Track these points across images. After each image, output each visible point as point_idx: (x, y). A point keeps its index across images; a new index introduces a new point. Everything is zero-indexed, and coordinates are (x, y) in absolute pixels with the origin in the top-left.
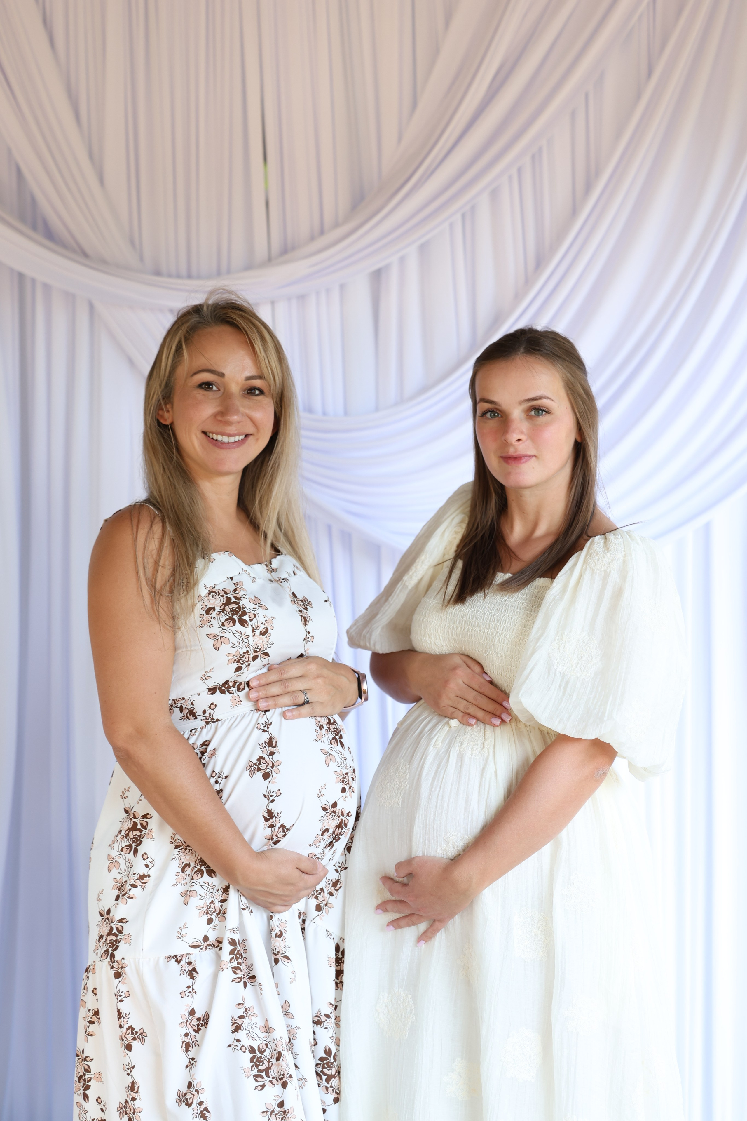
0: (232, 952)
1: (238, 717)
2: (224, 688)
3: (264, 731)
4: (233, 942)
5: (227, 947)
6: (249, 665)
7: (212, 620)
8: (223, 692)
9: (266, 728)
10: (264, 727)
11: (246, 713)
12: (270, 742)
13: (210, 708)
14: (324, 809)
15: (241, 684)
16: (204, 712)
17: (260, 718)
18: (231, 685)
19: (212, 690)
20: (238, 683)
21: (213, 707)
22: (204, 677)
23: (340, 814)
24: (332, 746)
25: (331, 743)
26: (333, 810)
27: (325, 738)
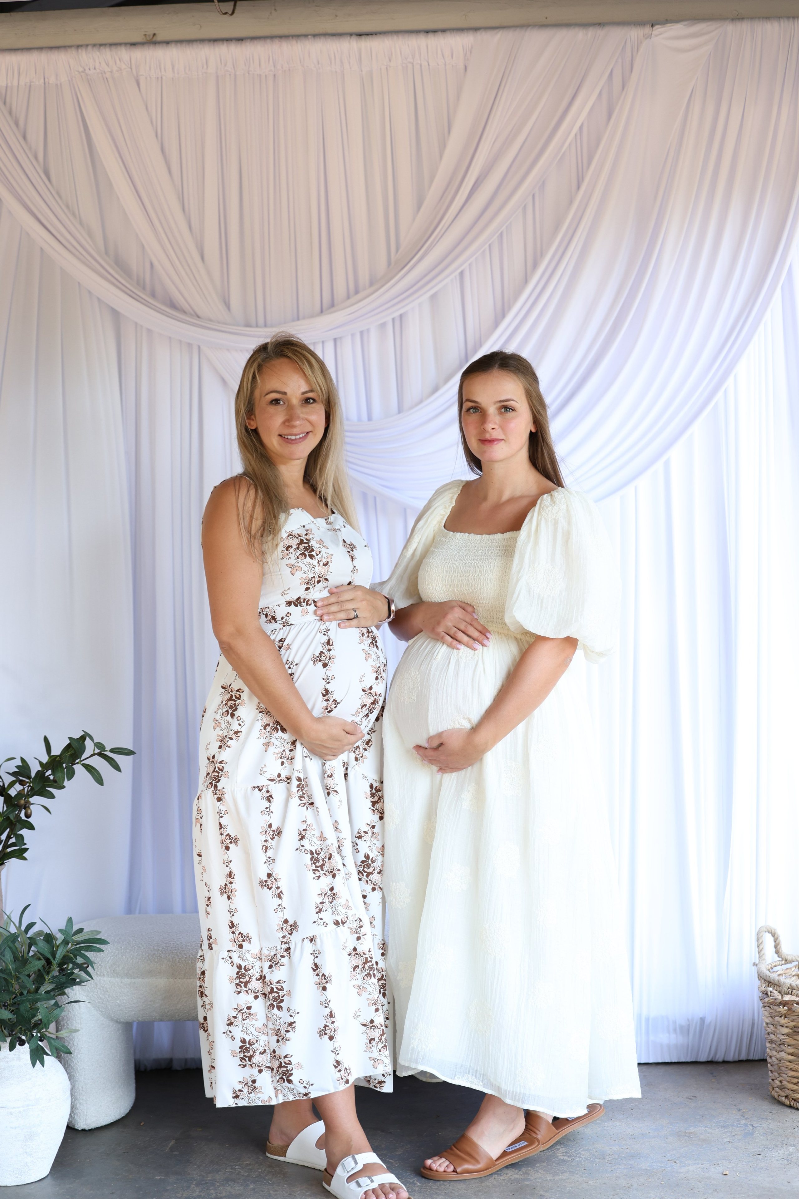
0: (298, 786)
1: (305, 623)
2: (297, 602)
3: (325, 635)
4: (299, 779)
5: (295, 783)
6: (315, 586)
7: (290, 555)
8: (296, 605)
9: (326, 633)
10: (325, 632)
11: (311, 622)
12: (328, 642)
13: (286, 615)
14: (364, 691)
15: (309, 600)
16: (282, 618)
17: (321, 625)
18: (302, 601)
19: (289, 603)
20: (306, 600)
21: (289, 615)
22: (283, 594)
23: (374, 694)
24: (370, 648)
25: (370, 646)
26: (369, 691)
27: (365, 642)
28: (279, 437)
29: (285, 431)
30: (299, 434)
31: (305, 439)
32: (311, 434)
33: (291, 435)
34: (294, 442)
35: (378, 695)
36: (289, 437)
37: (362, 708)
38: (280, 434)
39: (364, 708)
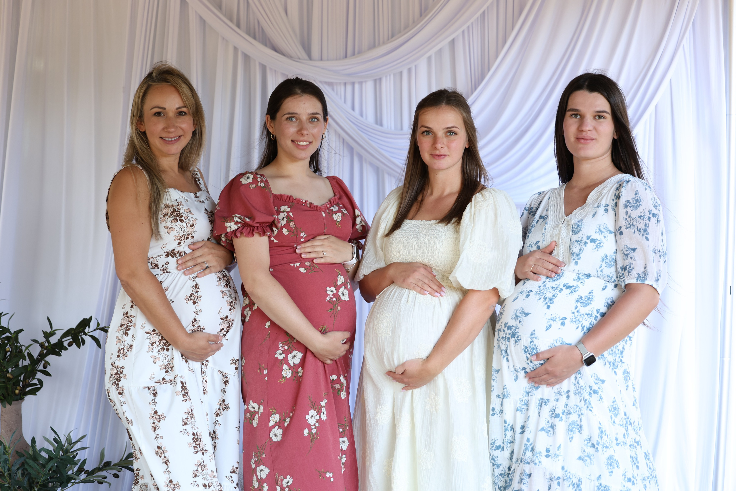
0: (182, 387)
2: (173, 254)
4: (182, 383)
6: (184, 241)
7: (166, 220)
8: (172, 256)
9: (194, 280)
12: (196, 286)
13: (166, 264)
14: (222, 319)
16: (163, 266)
18: (176, 253)
19: (167, 255)
20: (179, 252)
22: (163, 247)
23: (229, 321)
24: (225, 288)
25: (225, 287)
26: (226, 319)
27: (222, 284)
28: (160, 139)
29: (164, 135)
30: (174, 137)
31: (178, 141)
32: (182, 137)
33: (169, 138)
34: (170, 143)
35: (231, 321)
36: (167, 139)
37: (221, 331)
38: (161, 137)
39: (223, 331)
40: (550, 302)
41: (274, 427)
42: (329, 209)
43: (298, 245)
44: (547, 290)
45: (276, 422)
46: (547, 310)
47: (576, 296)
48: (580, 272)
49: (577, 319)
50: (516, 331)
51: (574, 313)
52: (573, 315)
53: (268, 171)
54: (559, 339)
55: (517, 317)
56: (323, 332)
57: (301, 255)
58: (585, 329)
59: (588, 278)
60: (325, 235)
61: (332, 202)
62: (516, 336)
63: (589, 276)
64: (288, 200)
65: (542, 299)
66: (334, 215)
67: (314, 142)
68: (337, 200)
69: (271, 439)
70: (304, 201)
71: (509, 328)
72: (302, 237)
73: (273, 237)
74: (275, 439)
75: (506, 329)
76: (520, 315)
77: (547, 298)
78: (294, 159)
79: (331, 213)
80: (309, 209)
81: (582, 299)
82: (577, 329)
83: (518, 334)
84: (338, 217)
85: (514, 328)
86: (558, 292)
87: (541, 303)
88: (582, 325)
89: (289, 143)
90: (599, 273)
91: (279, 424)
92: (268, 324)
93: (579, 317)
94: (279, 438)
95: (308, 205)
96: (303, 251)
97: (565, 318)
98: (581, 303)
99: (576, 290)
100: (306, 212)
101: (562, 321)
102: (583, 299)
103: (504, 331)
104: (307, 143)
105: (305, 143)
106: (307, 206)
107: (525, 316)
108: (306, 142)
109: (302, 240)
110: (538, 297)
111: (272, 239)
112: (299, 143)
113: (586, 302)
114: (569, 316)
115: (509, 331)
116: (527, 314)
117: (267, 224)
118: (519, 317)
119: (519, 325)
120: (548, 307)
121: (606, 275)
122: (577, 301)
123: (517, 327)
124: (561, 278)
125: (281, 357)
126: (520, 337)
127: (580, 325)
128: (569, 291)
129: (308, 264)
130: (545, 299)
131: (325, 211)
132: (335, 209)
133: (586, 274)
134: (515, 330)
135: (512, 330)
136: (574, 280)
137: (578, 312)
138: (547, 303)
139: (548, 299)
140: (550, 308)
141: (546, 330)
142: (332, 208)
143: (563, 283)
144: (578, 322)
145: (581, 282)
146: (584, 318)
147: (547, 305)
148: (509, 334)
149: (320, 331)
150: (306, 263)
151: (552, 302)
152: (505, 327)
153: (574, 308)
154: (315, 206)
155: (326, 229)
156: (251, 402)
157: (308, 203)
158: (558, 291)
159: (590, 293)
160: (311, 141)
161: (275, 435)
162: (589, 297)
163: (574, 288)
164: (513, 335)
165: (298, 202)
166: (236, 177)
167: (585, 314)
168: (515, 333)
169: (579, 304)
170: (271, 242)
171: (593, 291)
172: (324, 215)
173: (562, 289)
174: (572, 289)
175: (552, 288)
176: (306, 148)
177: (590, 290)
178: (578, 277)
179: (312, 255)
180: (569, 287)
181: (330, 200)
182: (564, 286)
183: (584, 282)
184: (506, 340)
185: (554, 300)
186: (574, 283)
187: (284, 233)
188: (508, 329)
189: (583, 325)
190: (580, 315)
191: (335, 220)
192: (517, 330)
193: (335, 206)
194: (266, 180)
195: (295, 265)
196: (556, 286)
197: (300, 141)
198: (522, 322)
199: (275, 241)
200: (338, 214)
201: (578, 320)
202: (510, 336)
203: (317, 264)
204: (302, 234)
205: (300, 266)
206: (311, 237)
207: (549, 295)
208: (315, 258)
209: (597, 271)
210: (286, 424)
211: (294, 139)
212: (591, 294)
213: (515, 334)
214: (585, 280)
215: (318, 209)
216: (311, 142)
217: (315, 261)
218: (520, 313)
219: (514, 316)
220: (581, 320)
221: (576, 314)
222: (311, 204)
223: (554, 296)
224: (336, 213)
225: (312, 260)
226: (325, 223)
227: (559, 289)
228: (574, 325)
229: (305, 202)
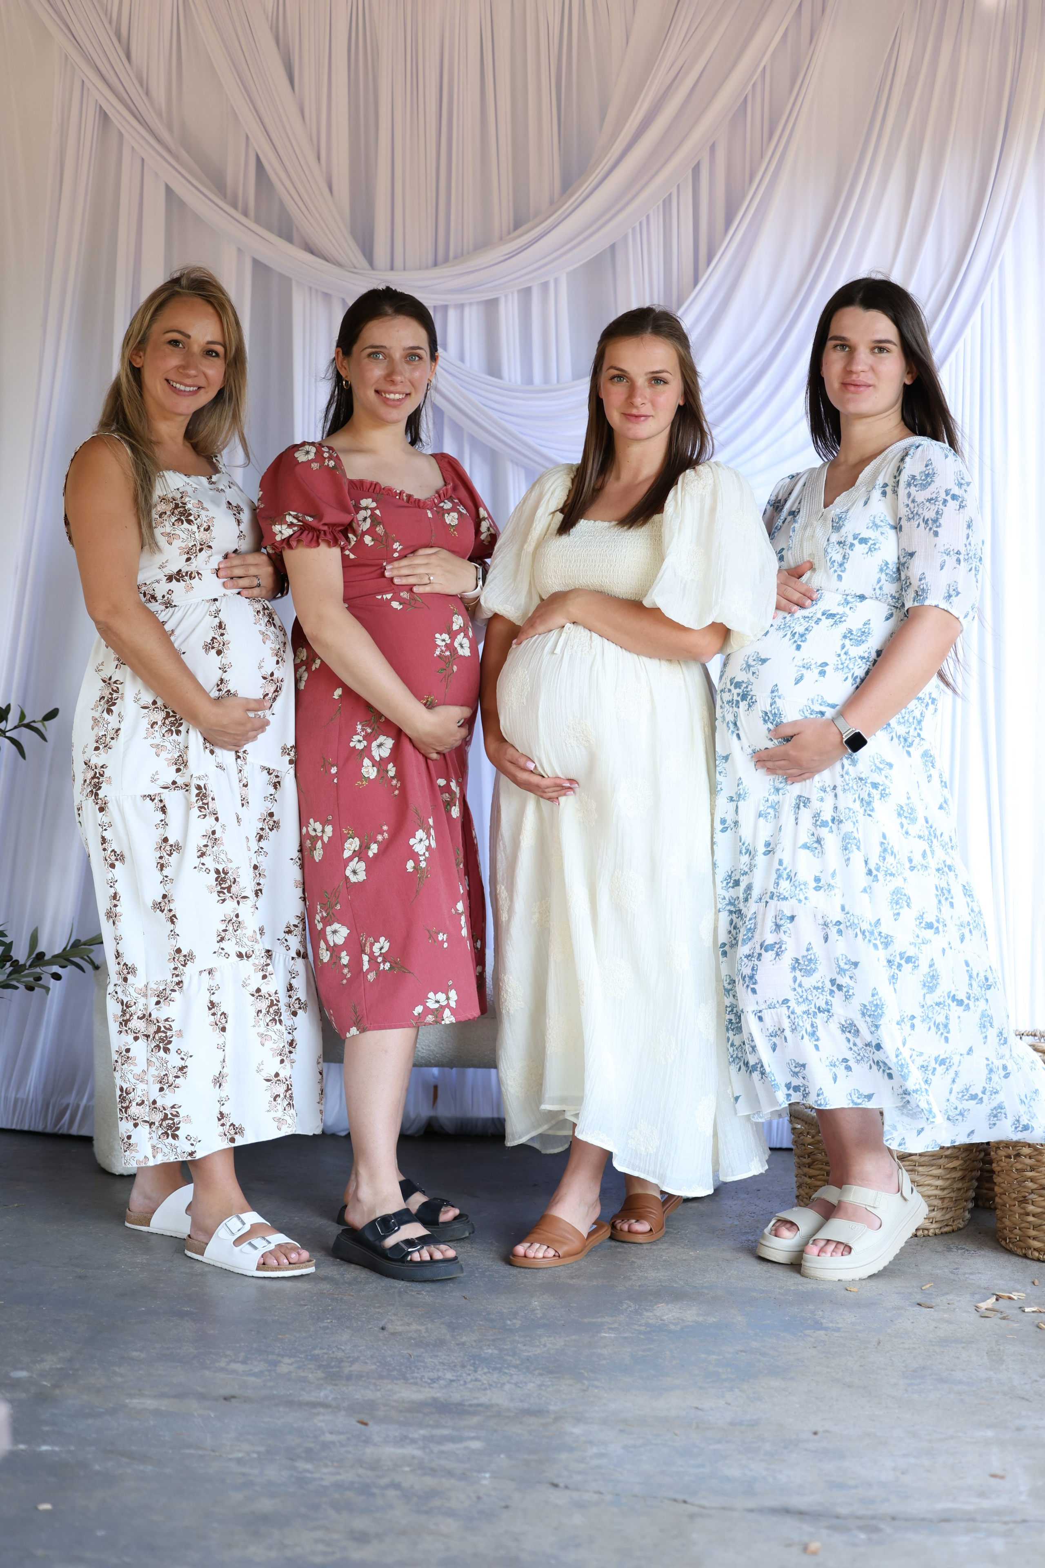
0: (197, 795)
2: (178, 576)
3: (215, 617)
4: (199, 787)
5: (195, 791)
6: (196, 556)
7: (165, 522)
8: (177, 580)
9: (217, 615)
10: (215, 613)
12: (220, 626)
13: (168, 593)
14: (264, 677)
15: (192, 573)
16: (163, 596)
17: (212, 604)
18: (184, 574)
19: (169, 578)
20: (189, 573)
22: (161, 566)
23: (276, 681)
24: (267, 627)
25: (266, 625)
26: (270, 678)
27: (262, 622)
28: (166, 384)
29: (173, 378)
30: (190, 386)
31: (198, 392)
32: (203, 390)
33: (181, 384)
34: (180, 393)
35: (280, 682)
36: (177, 386)
38: (167, 381)
40: (800, 640)
41: (351, 858)
42: (437, 506)
43: (388, 563)
44: (795, 621)
45: (355, 851)
46: (797, 652)
47: (842, 628)
48: (847, 593)
49: (845, 665)
50: (749, 689)
51: (839, 655)
52: (838, 659)
53: (340, 441)
54: (816, 698)
55: (749, 666)
56: (430, 706)
57: (392, 579)
58: (858, 680)
59: (861, 601)
60: (432, 547)
61: (442, 495)
62: (749, 697)
63: (862, 597)
64: (372, 489)
65: (789, 636)
66: (446, 515)
67: (413, 395)
68: (450, 492)
69: (347, 878)
70: (398, 492)
71: (738, 685)
72: (395, 550)
73: (349, 550)
74: (353, 879)
75: (732, 688)
76: (753, 663)
77: (796, 633)
78: (380, 422)
79: (442, 512)
80: (407, 504)
81: (852, 634)
82: (845, 680)
83: (751, 693)
84: (451, 519)
85: (744, 685)
86: (813, 624)
87: (787, 643)
88: (853, 674)
89: (371, 394)
90: (878, 592)
91: (360, 854)
92: (338, 692)
93: (847, 662)
94: (362, 877)
95: (405, 498)
96: (396, 573)
97: (826, 664)
98: (851, 640)
99: (842, 620)
100: (403, 509)
101: (821, 668)
102: (855, 633)
103: (730, 691)
104: (401, 396)
105: (397, 396)
106: (403, 499)
107: (762, 664)
108: (399, 393)
109: (396, 555)
110: (782, 633)
111: (347, 552)
112: (388, 396)
113: (859, 639)
114: (832, 660)
115: (738, 691)
116: (764, 661)
117: (340, 528)
118: (753, 666)
119: (752, 679)
120: (798, 647)
121: (889, 595)
122: (845, 637)
123: (749, 683)
124: (819, 603)
125: (360, 746)
126: (754, 698)
127: (850, 675)
128: (831, 621)
129: (404, 595)
130: (794, 635)
131: (431, 509)
132: (448, 505)
133: (857, 594)
134: (747, 687)
135: (742, 688)
136: (839, 605)
137: (846, 653)
138: (795, 642)
139: (797, 636)
140: (801, 649)
141: (796, 684)
142: (442, 505)
143: (822, 610)
144: (846, 670)
145: (851, 608)
146: (856, 664)
147: (795, 644)
148: (738, 695)
149: (425, 704)
150: (402, 594)
151: (803, 639)
152: (731, 685)
153: (840, 647)
154: (416, 499)
155: (433, 538)
156: (312, 821)
157: (404, 495)
158: (813, 622)
159: (865, 624)
160: (408, 392)
161: (354, 872)
162: (863, 630)
163: (839, 616)
164: (744, 697)
165: (389, 491)
166: (286, 450)
167: (857, 658)
168: (747, 691)
169: (847, 642)
170: (345, 558)
171: (871, 622)
172: (430, 515)
173: (819, 619)
174: (836, 618)
175: (804, 618)
176: (399, 405)
177: (865, 620)
178: (846, 599)
179: (411, 581)
180: (832, 616)
181: (437, 492)
182: (823, 614)
183: (855, 608)
184: (734, 705)
185: (807, 636)
186: (840, 610)
187: (366, 542)
188: (736, 687)
189: (855, 675)
190: (850, 659)
191: (448, 523)
192: (750, 687)
193: (446, 501)
194: (337, 456)
195: (385, 597)
196: (810, 615)
197: (390, 392)
198: (757, 673)
199: (352, 556)
200: (452, 514)
201: (847, 667)
202: (739, 699)
203: (419, 594)
204: (396, 546)
205: (392, 599)
206: (410, 551)
207: (800, 629)
208: (415, 585)
209: (875, 589)
210: (371, 854)
211: (379, 389)
212: (867, 626)
213: (747, 694)
214: (858, 604)
215: (421, 505)
216: (408, 395)
217: (415, 589)
218: (754, 660)
219: (744, 666)
220: (851, 666)
221: (843, 657)
222: (409, 497)
223: (807, 629)
224: (449, 512)
225: (410, 588)
226: (433, 528)
227: (815, 619)
228: (841, 675)
229: (400, 493)
